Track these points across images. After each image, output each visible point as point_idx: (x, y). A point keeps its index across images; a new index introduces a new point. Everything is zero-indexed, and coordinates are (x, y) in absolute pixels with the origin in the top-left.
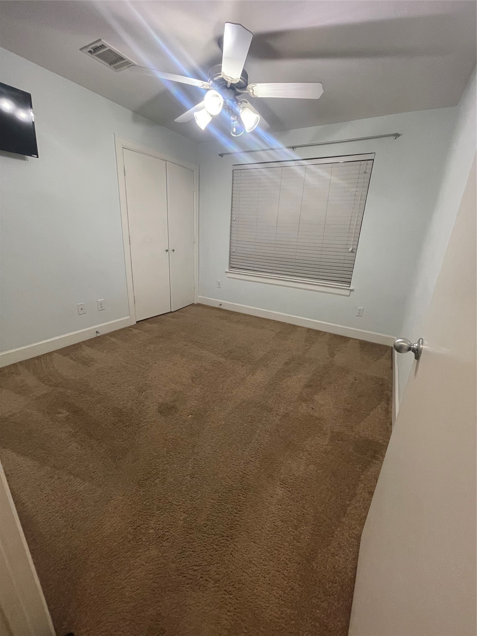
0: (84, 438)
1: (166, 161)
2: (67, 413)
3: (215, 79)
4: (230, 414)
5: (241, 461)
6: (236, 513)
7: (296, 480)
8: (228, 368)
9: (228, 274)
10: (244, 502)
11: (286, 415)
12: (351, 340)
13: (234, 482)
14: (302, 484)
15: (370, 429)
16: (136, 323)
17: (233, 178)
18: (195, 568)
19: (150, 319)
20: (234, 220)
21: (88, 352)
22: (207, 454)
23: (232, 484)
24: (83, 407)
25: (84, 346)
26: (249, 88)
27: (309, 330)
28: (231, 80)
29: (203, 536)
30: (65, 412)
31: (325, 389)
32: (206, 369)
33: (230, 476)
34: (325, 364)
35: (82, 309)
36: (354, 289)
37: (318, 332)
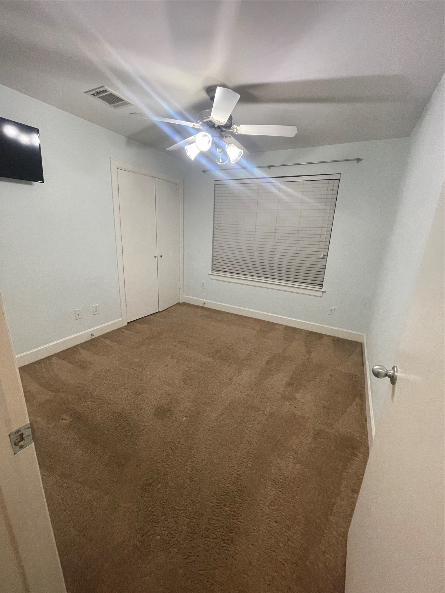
0: (88, 444)
1: (155, 178)
2: (70, 419)
3: (204, 121)
4: (221, 415)
5: (234, 462)
6: (234, 516)
7: (285, 480)
8: (216, 368)
9: (211, 276)
10: (241, 504)
11: (272, 415)
12: (325, 337)
13: (230, 484)
14: (291, 484)
15: (348, 426)
16: (126, 324)
17: (215, 192)
18: (201, 572)
19: (140, 320)
20: (216, 229)
21: (85, 355)
22: (203, 457)
23: (228, 486)
24: (85, 412)
25: (80, 349)
26: (234, 127)
27: (287, 328)
28: (218, 122)
29: (206, 541)
30: (67, 418)
31: (305, 387)
32: (195, 370)
33: (226, 478)
34: (303, 362)
35: (78, 314)
36: (326, 291)
37: (294, 330)
